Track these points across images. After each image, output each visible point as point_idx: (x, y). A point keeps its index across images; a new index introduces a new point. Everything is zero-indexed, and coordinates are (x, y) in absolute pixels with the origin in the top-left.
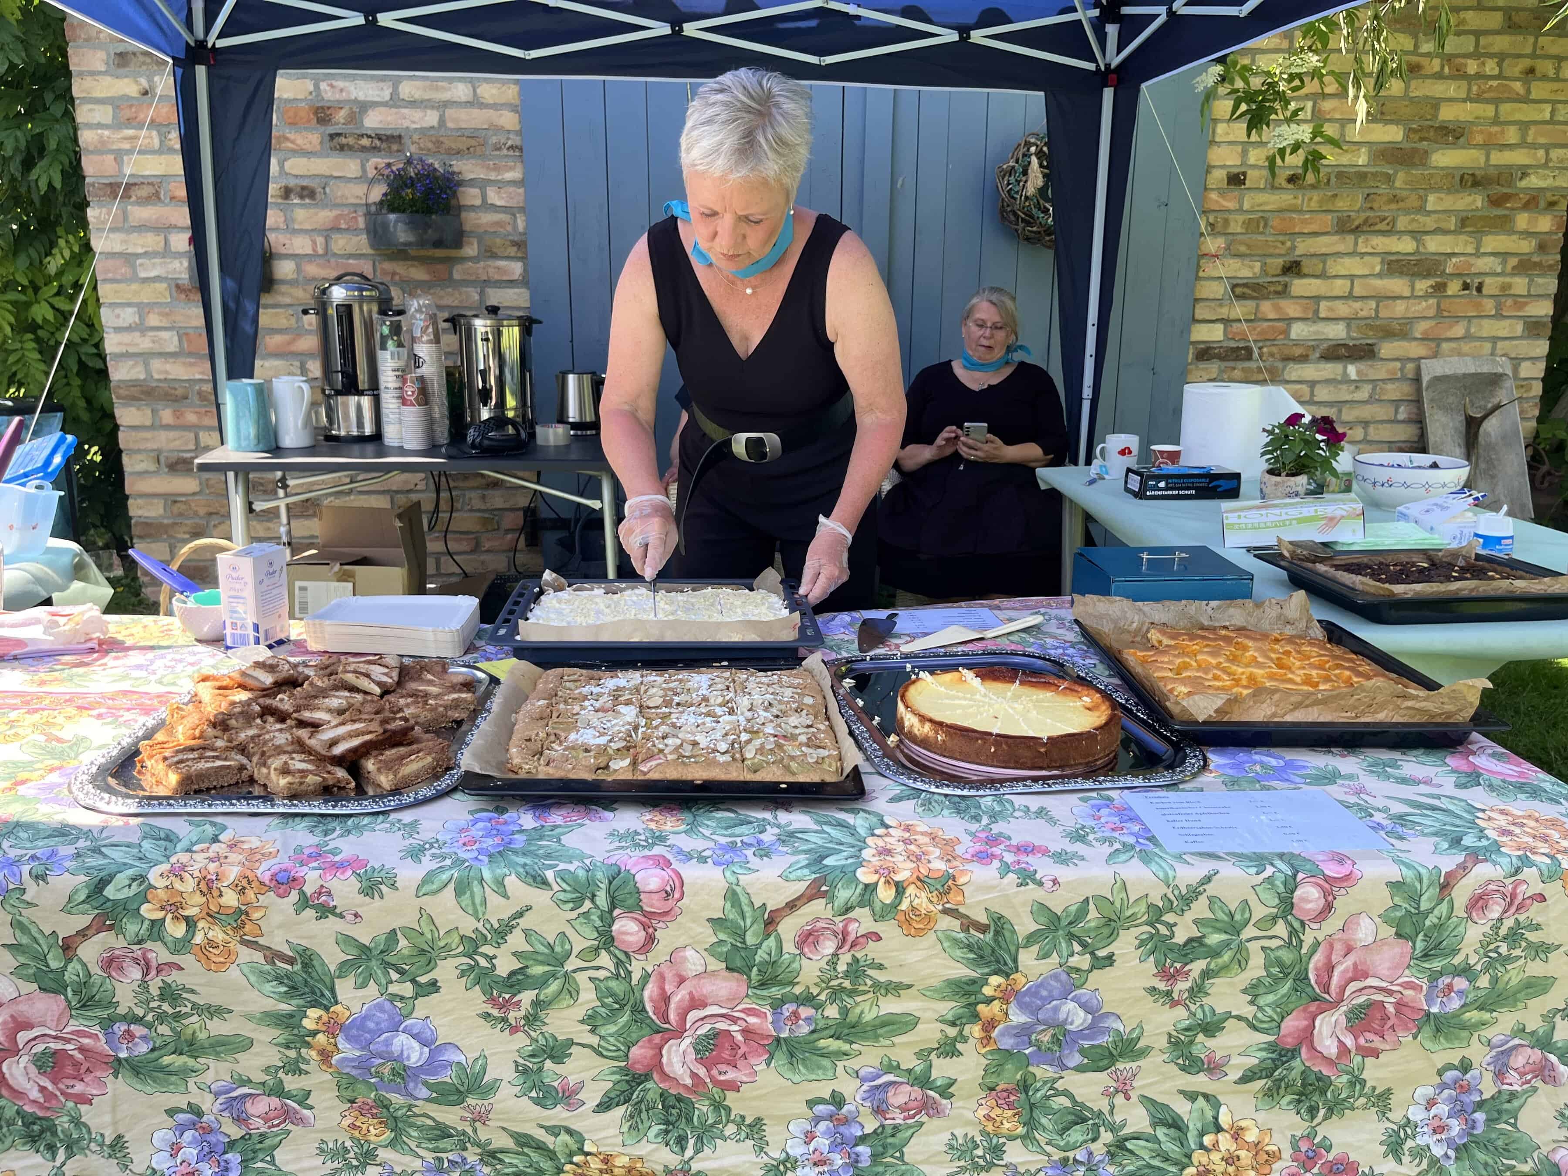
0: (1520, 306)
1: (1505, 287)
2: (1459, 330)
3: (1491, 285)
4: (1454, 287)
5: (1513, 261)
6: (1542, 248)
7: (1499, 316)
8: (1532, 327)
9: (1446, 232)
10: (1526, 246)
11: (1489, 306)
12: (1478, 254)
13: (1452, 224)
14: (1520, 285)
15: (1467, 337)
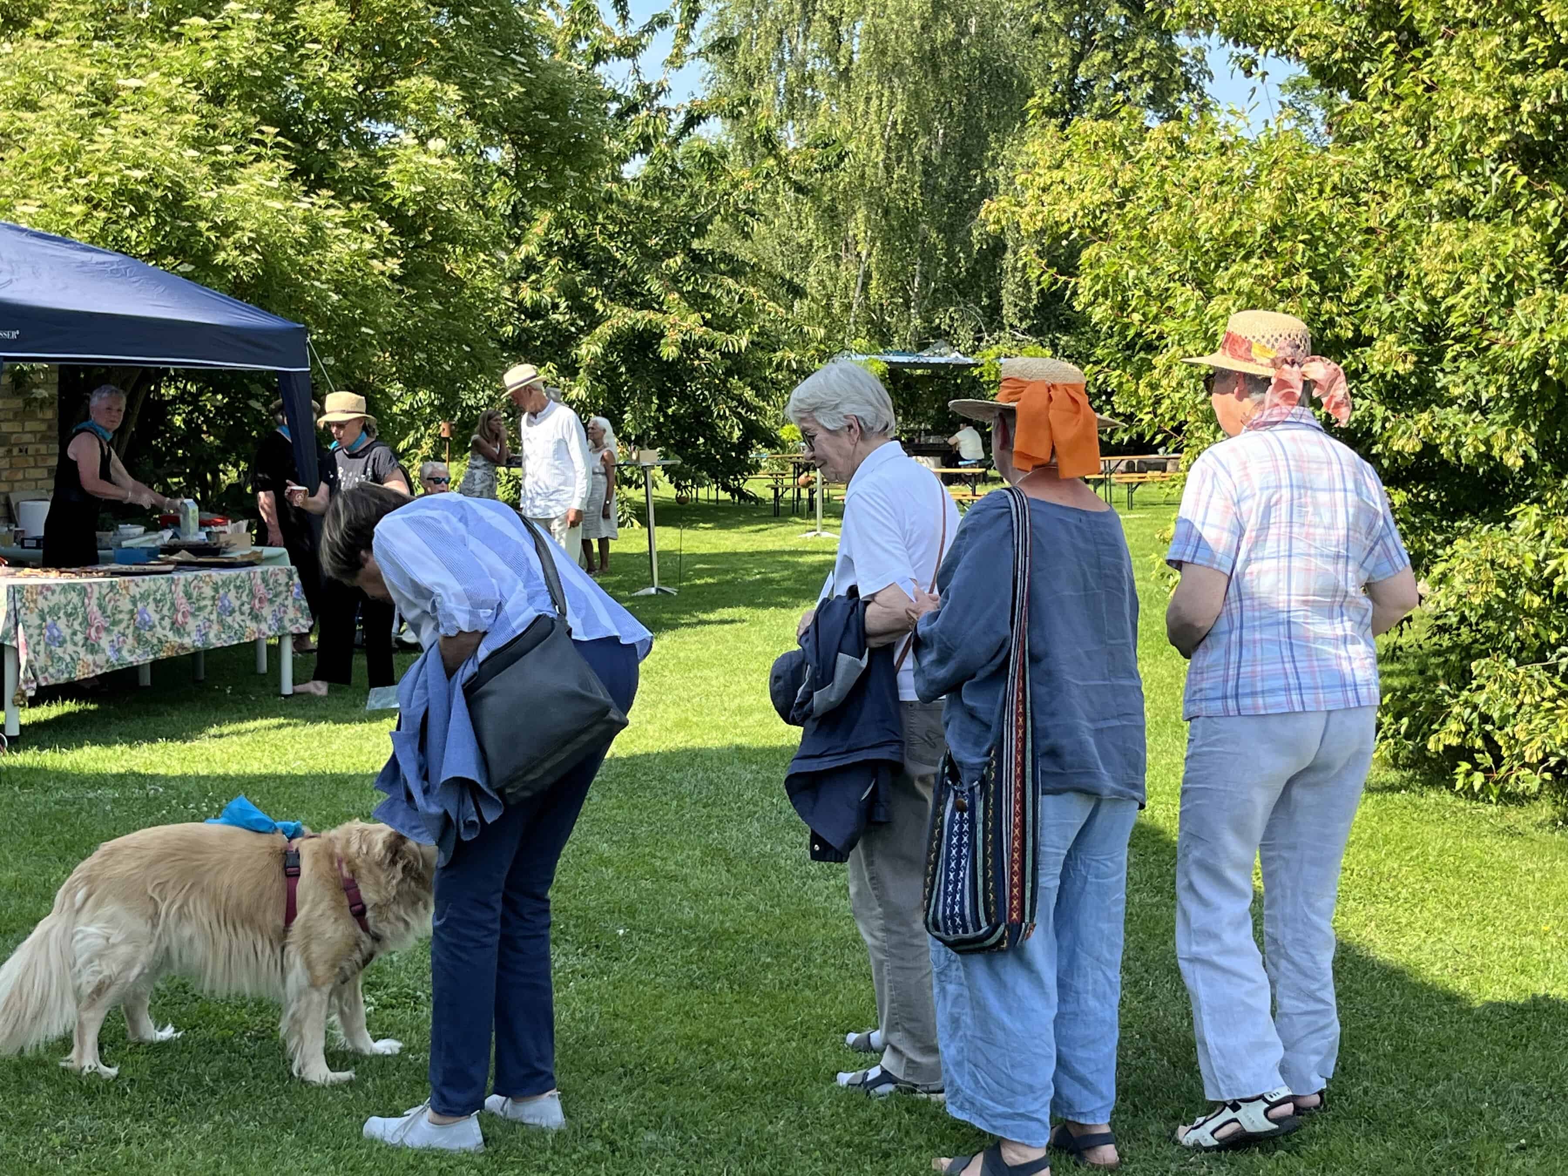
0: (44, 460)
1: (37, 450)
2: (20, 476)
3: (31, 450)
4: (15, 451)
5: (39, 436)
6: (50, 427)
7: (36, 466)
8: (50, 470)
9: (9, 420)
10: (43, 427)
11: (31, 461)
12: (24, 432)
13: (11, 416)
14: (43, 448)
15: (25, 479)
